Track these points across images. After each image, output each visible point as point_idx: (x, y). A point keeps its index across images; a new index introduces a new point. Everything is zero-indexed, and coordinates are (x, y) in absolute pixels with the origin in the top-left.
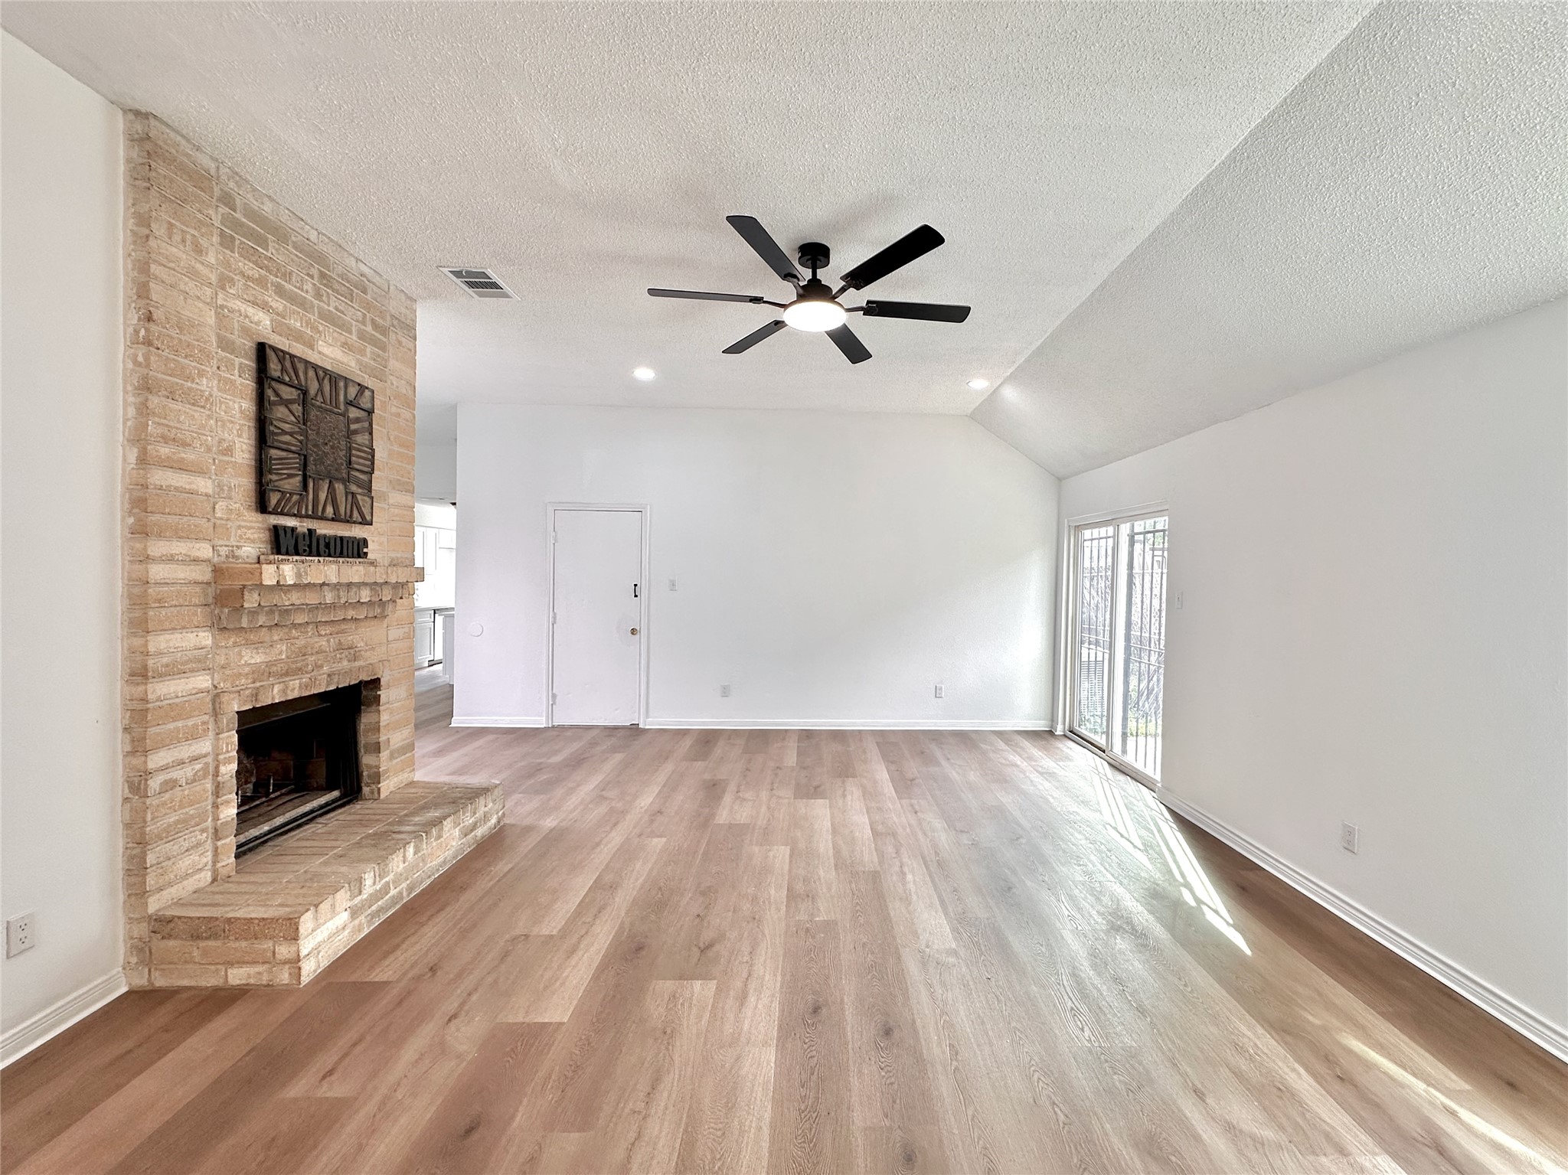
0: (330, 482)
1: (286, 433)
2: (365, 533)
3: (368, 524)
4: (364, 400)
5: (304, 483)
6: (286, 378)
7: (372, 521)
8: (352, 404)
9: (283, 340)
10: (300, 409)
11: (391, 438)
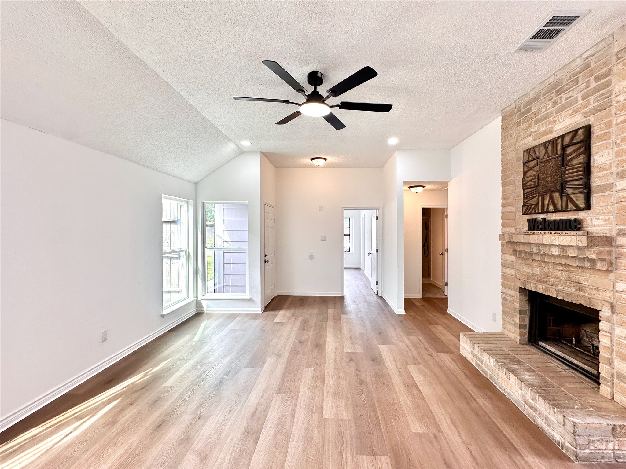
0: (550, 195)
1: (529, 181)
2: (581, 215)
3: (583, 209)
4: (577, 137)
5: (538, 199)
6: (530, 159)
7: (588, 207)
8: (568, 146)
9: (538, 140)
10: (538, 167)
11: (618, 142)
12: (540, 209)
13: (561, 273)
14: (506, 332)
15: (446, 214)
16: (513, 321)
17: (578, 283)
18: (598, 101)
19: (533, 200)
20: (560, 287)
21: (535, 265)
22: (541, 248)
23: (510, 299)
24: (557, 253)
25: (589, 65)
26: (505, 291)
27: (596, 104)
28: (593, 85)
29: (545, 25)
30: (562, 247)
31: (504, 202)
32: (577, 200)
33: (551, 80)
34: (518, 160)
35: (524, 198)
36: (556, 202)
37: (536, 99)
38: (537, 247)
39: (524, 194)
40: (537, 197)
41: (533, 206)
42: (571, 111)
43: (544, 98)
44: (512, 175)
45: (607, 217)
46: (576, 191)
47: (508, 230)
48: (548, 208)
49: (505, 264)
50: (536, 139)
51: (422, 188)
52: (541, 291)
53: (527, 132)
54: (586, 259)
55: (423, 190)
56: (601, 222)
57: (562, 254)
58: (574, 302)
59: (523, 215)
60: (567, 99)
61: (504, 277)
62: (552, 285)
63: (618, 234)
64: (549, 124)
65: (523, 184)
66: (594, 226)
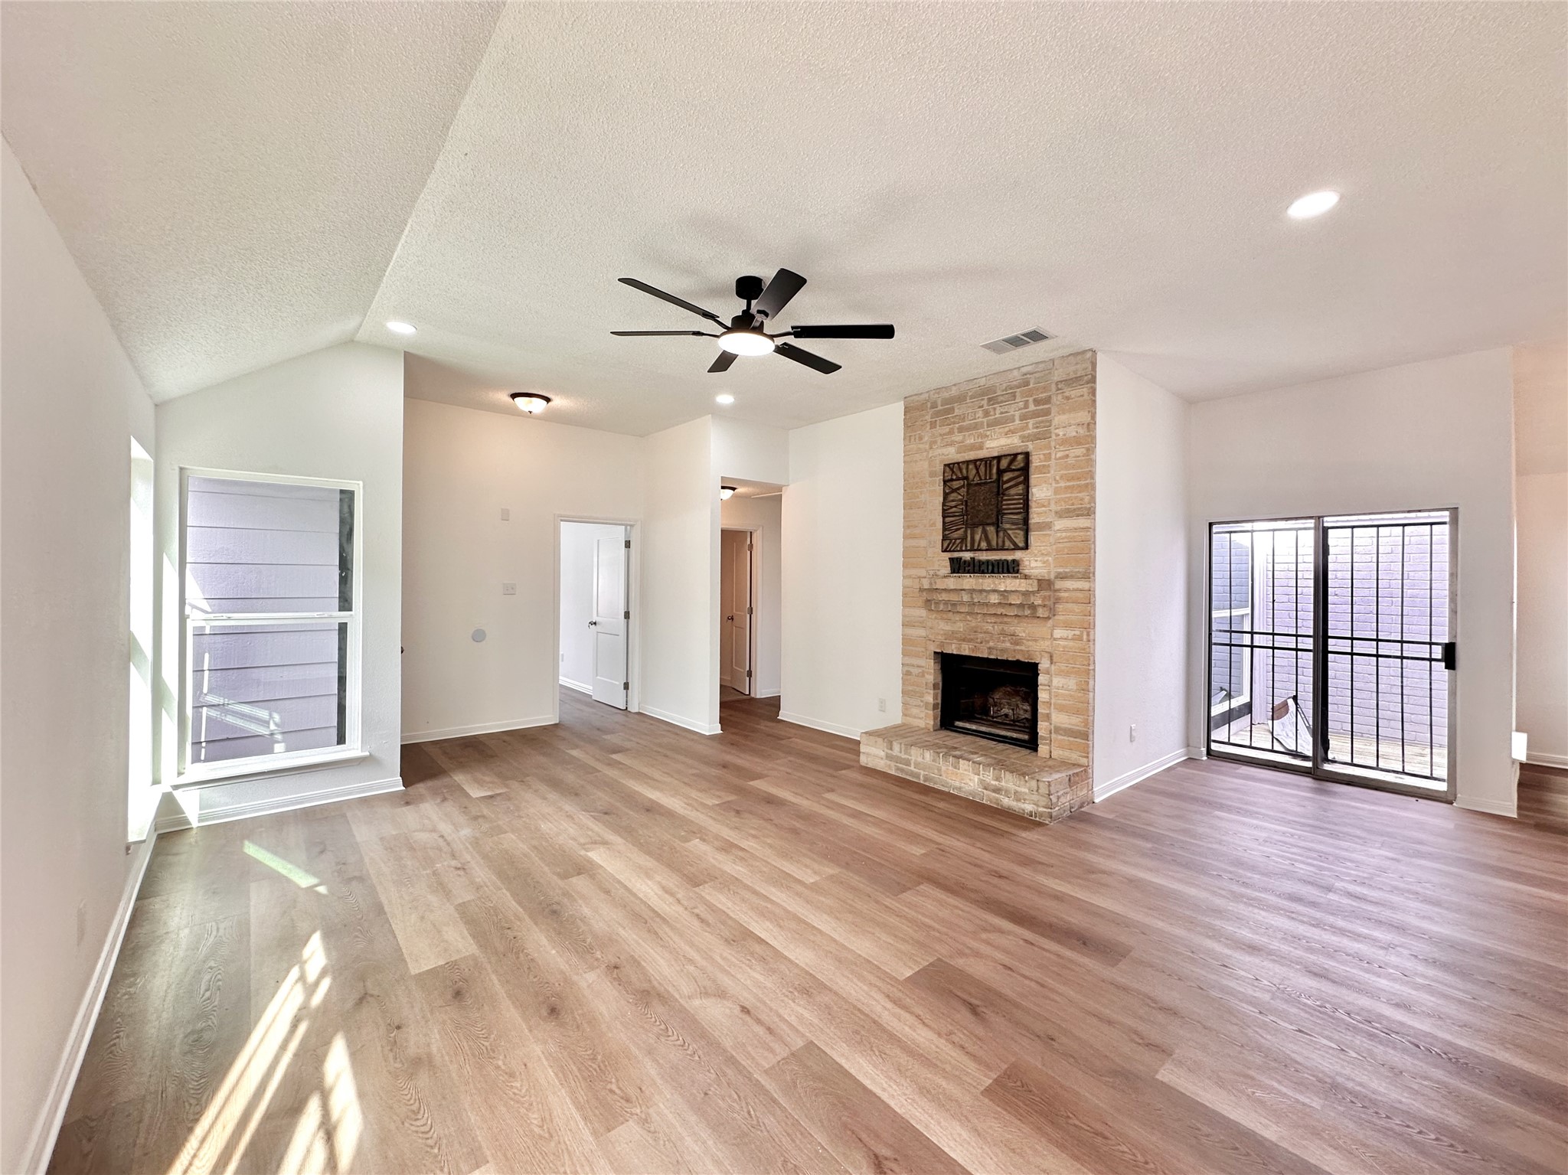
0: (983, 528)
1: (952, 507)
2: (1018, 555)
3: (1022, 549)
4: (1016, 463)
5: (966, 532)
6: (954, 477)
7: (1026, 547)
8: (1005, 471)
9: (962, 454)
10: (965, 490)
11: (1058, 478)
12: (969, 545)
13: (993, 627)
14: (909, 720)
15: (749, 542)
16: (922, 701)
17: (1013, 635)
18: (1037, 427)
19: (958, 532)
20: (991, 644)
21: (957, 619)
22: (974, 596)
23: (915, 671)
24: (997, 601)
25: (1027, 384)
26: (909, 661)
27: (1035, 430)
28: (1032, 407)
29: (1023, 335)
30: (1004, 593)
31: (908, 531)
32: (1016, 537)
33: (983, 382)
34: (932, 474)
35: (944, 529)
36: (990, 537)
37: (961, 399)
38: (969, 595)
39: (944, 523)
40: (963, 530)
41: (958, 541)
42: (1007, 429)
43: (972, 402)
44: (921, 494)
45: (1046, 559)
46: (1014, 527)
47: (914, 572)
48: (979, 545)
49: (908, 622)
50: (960, 453)
51: (731, 492)
52: (966, 653)
53: (946, 440)
54: (1026, 606)
55: (733, 494)
56: (1040, 564)
57: (1003, 601)
58: (1010, 659)
59: (942, 551)
60: (1002, 413)
61: (907, 641)
62: (981, 643)
63: (1056, 577)
64: (978, 438)
65: (944, 510)
66: (1032, 568)
